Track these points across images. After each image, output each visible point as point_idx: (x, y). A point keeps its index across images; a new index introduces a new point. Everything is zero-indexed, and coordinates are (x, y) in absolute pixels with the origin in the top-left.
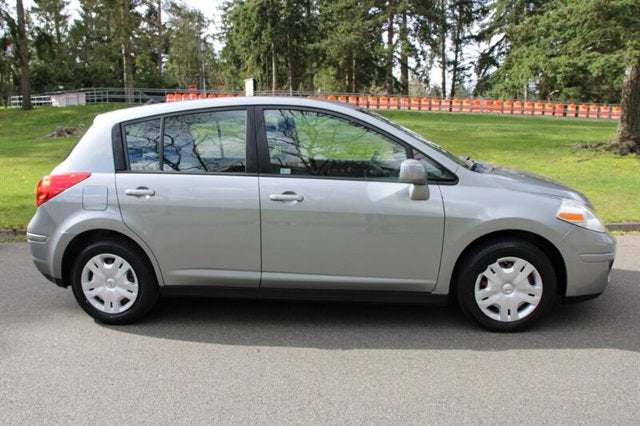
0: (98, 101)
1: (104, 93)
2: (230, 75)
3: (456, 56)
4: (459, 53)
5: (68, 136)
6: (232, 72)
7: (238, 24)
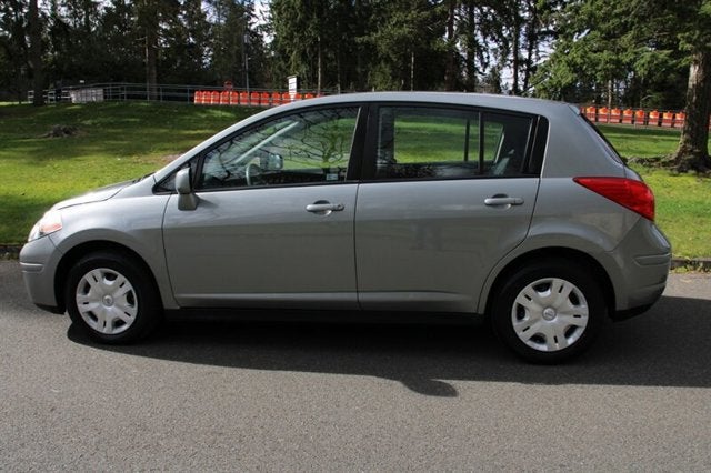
0: (114, 97)
1: (122, 89)
2: (278, 71)
3: (530, 55)
4: (534, 50)
5: (66, 136)
6: (280, 68)
7: (279, 14)
